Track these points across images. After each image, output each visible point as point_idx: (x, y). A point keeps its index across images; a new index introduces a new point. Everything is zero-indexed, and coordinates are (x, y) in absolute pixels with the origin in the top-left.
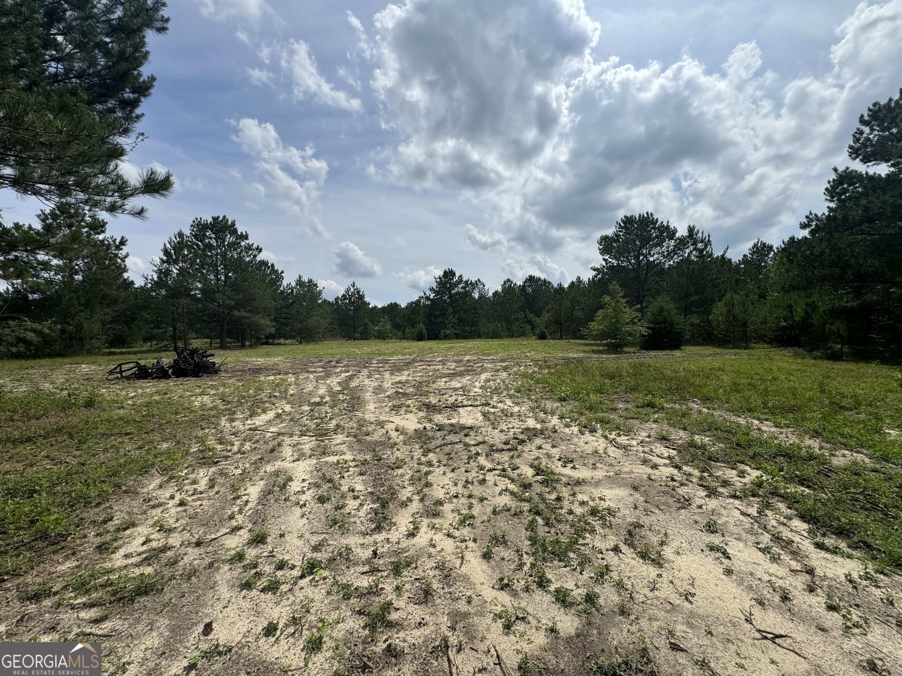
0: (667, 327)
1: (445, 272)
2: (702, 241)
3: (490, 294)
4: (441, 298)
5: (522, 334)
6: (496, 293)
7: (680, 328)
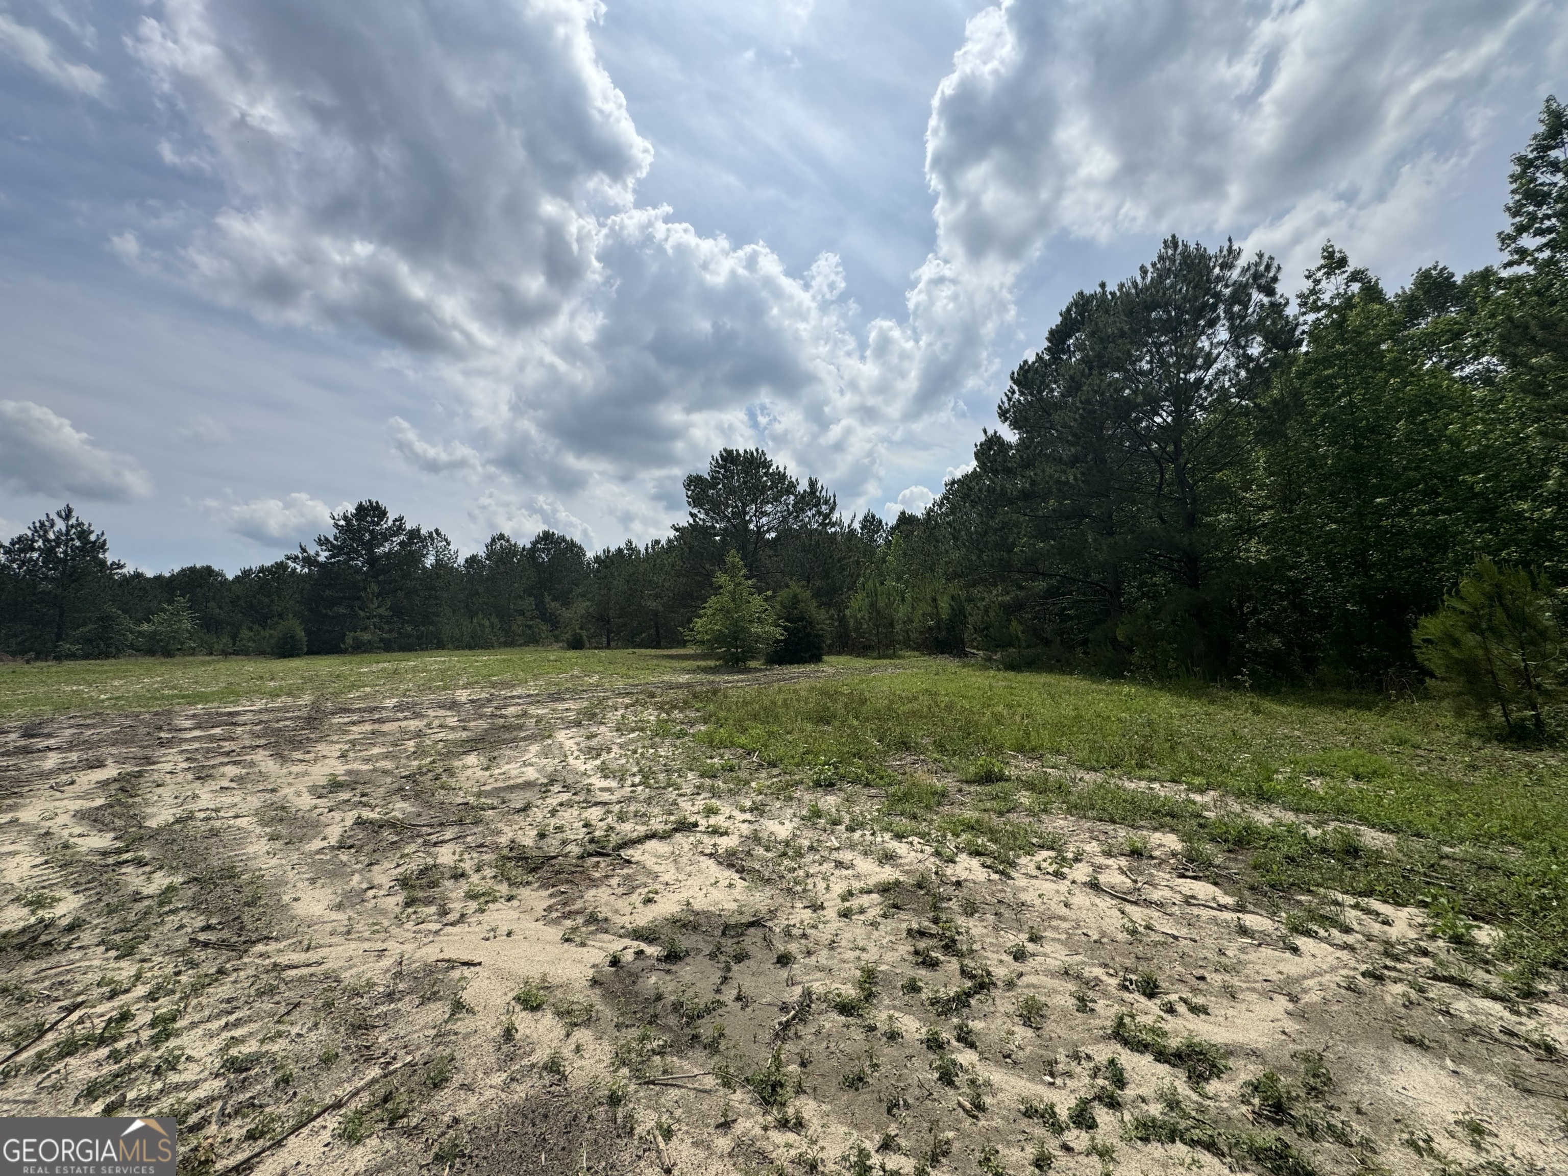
0: (805, 627)
1: (360, 508)
2: (826, 502)
3: (461, 560)
4: (346, 562)
5: (532, 640)
6: (472, 561)
7: (822, 629)
